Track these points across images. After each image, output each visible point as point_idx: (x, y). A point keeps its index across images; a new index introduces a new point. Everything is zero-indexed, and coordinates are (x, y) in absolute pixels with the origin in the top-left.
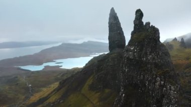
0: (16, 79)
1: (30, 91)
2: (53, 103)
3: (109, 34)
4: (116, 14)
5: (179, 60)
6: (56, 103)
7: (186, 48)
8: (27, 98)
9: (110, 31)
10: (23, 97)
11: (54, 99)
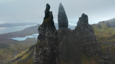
0: (8, 46)
1: (16, 53)
2: (24, 60)
3: (58, 19)
4: (63, 7)
5: (105, 34)
6: (25, 60)
7: (109, 27)
8: (13, 57)
9: (58, 17)
10: (11, 56)
11: (25, 57)
